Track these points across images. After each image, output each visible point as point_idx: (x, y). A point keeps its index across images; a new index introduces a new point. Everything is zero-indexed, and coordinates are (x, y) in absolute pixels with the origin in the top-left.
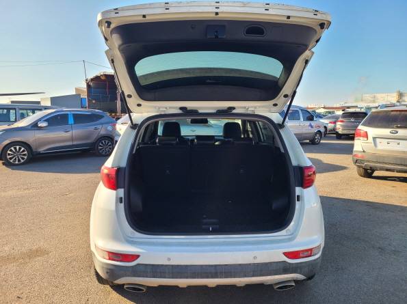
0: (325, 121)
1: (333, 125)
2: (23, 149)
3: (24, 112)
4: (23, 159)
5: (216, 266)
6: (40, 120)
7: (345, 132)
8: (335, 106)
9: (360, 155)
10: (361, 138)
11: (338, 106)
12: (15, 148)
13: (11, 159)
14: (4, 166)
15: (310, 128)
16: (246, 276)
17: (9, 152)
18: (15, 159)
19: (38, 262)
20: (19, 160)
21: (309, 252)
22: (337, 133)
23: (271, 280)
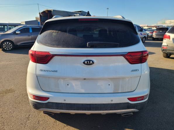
0: (147, 32)
1: (151, 34)
2: (10, 43)
3: (11, 27)
4: (10, 48)
5: (90, 104)
6: (17, 30)
7: (157, 37)
8: (152, 25)
9: (165, 47)
10: (167, 39)
11: (153, 25)
12: (7, 43)
13: (5, 48)
14: (2, 51)
15: (141, 35)
16: (106, 110)
17: (4, 45)
18: (7, 48)
19: (9, 96)
20: (9, 49)
21: (142, 98)
22: (153, 38)
23: (120, 112)
